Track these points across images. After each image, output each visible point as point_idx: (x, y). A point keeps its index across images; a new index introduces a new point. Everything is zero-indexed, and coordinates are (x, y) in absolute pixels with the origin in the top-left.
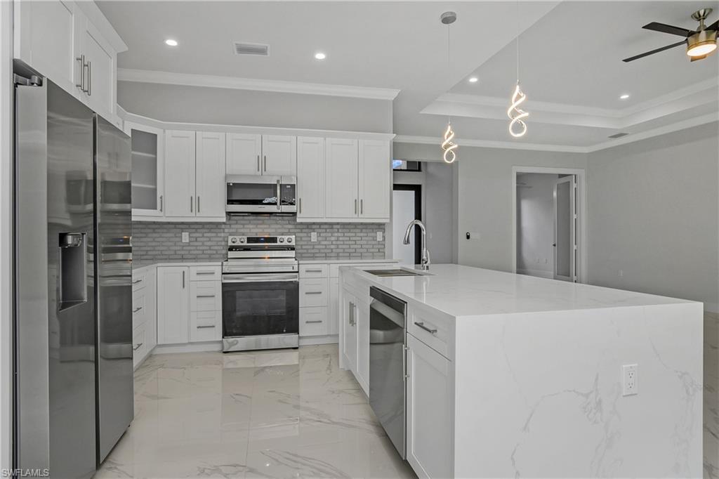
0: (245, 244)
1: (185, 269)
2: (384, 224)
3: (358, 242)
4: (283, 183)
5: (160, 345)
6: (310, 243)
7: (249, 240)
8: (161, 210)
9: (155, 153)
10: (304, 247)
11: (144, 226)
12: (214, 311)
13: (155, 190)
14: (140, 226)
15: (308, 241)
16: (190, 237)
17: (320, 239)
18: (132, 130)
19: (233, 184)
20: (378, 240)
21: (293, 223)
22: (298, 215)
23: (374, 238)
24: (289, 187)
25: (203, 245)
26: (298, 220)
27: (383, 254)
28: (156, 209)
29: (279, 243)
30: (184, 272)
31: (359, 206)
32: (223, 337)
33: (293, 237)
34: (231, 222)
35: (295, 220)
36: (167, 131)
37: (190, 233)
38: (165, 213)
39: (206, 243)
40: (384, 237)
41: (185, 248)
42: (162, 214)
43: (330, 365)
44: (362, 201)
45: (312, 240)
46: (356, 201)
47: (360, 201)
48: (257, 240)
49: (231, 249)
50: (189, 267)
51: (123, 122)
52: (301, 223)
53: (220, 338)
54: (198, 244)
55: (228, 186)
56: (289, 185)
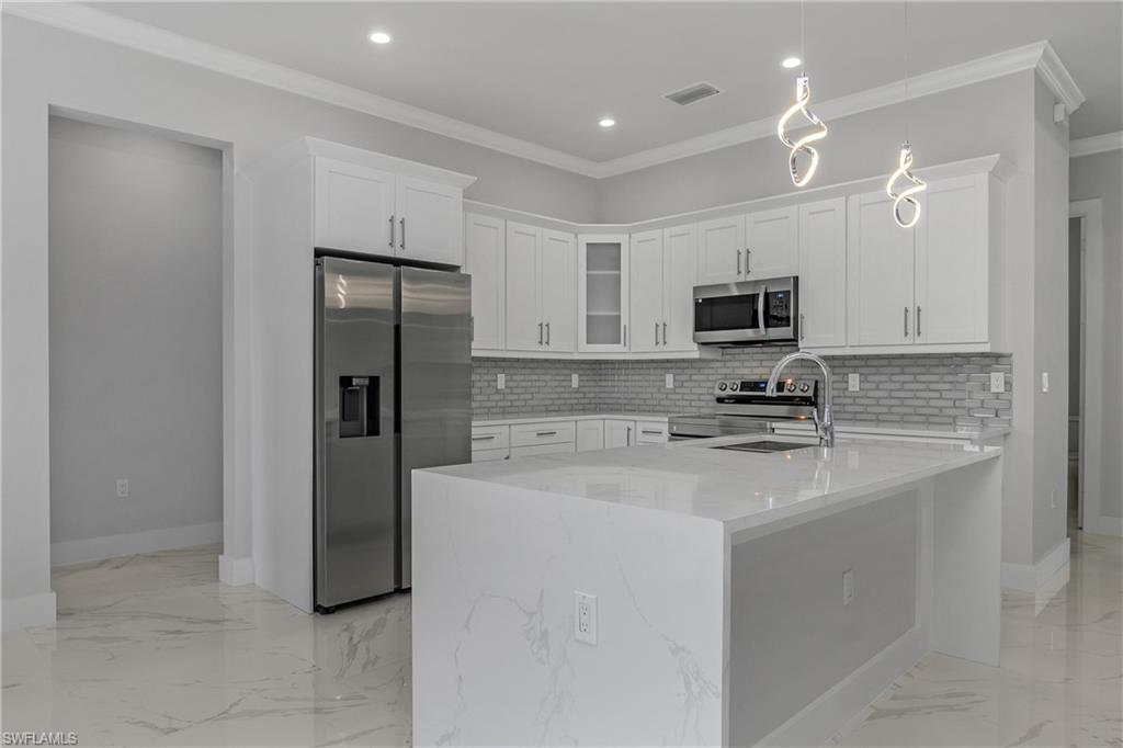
0: (738, 392)
1: (631, 425)
2: (1010, 355)
4: (768, 291)
6: (846, 393)
7: (745, 386)
8: (625, 345)
9: (619, 269)
10: (837, 401)
13: (619, 317)
15: (843, 390)
16: (675, 380)
17: (867, 386)
18: (587, 243)
19: (703, 299)
20: (994, 390)
22: (800, 343)
23: (985, 387)
24: (782, 295)
25: (690, 393)
28: (619, 343)
29: (786, 393)
30: (629, 429)
31: (913, 319)
36: (632, 235)
38: (630, 347)
40: (1008, 383)
41: (669, 396)
42: (627, 349)
44: (919, 310)
45: (851, 389)
47: (916, 312)
48: (753, 385)
49: (720, 401)
50: (635, 421)
51: (576, 237)
54: (685, 391)
55: (697, 304)
56: (781, 292)
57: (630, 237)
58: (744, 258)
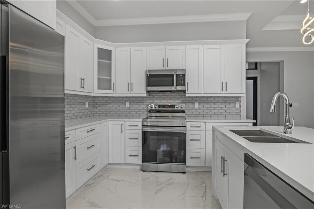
0: (158, 109)
1: (123, 123)
2: (240, 97)
3: (223, 109)
4: (177, 73)
5: (110, 163)
6: (194, 109)
7: (160, 106)
8: (113, 90)
9: (111, 60)
10: (190, 111)
11: (108, 99)
12: (137, 147)
13: (111, 80)
14: (107, 99)
15: (193, 108)
16: (130, 104)
17: (200, 106)
18: (98, 48)
19: (150, 75)
20: (236, 107)
21: (183, 97)
22: (187, 92)
23: (234, 106)
24: (181, 75)
25: (136, 109)
26: (187, 95)
27: (240, 116)
28: (111, 90)
29: (176, 109)
30: (122, 124)
31: (224, 86)
32: (143, 162)
33: (184, 105)
34: (151, 97)
35: (185, 95)
36: (116, 48)
37: (130, 103)
38: (115, 92)
39: (137, 108)
40: (240, 105)
41: (127, 110)
42: (114, 92)
43: (205, 191)
44: (226, 83)
45: (195, 107)
46: (222, 83)
47: (225, 83)
48: (164, 106)
49: (150, 111)
50: (125, 121)
51: (93, 44)
52: (189, 97)
53: (141, 162)
54: (134, 108)
55: (147, 76)
56: (181, 74)
57: (115, 49)
58: (166, 62)
